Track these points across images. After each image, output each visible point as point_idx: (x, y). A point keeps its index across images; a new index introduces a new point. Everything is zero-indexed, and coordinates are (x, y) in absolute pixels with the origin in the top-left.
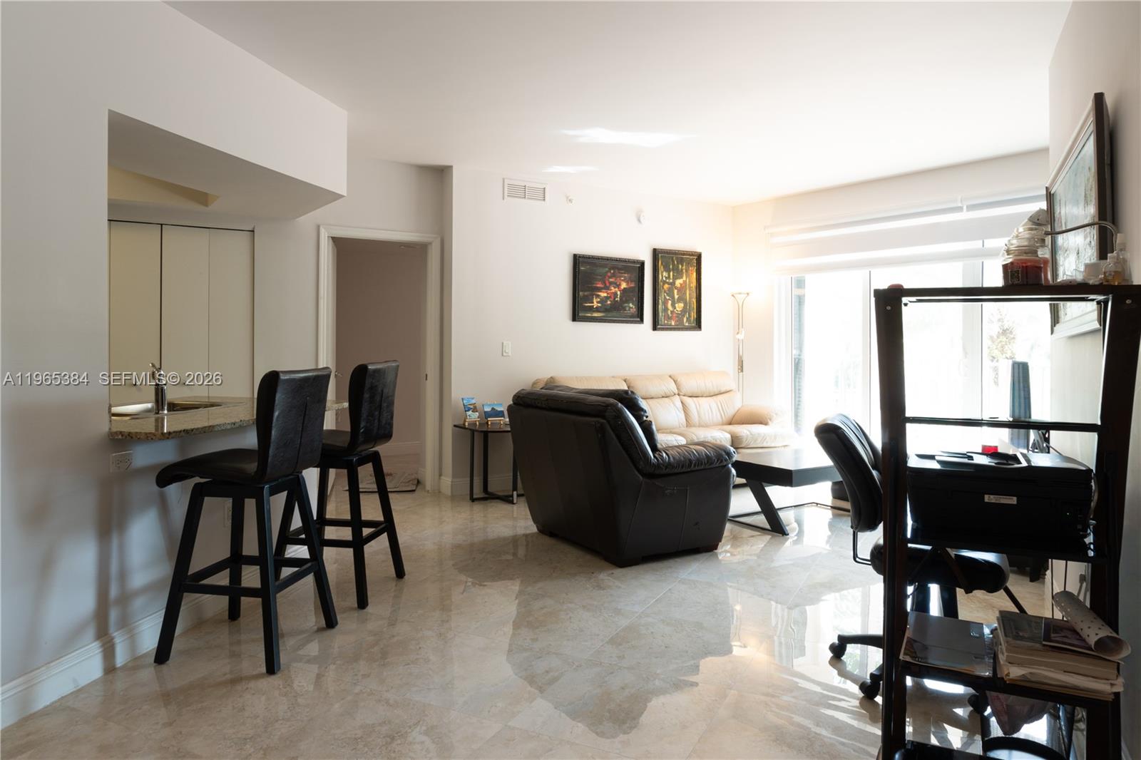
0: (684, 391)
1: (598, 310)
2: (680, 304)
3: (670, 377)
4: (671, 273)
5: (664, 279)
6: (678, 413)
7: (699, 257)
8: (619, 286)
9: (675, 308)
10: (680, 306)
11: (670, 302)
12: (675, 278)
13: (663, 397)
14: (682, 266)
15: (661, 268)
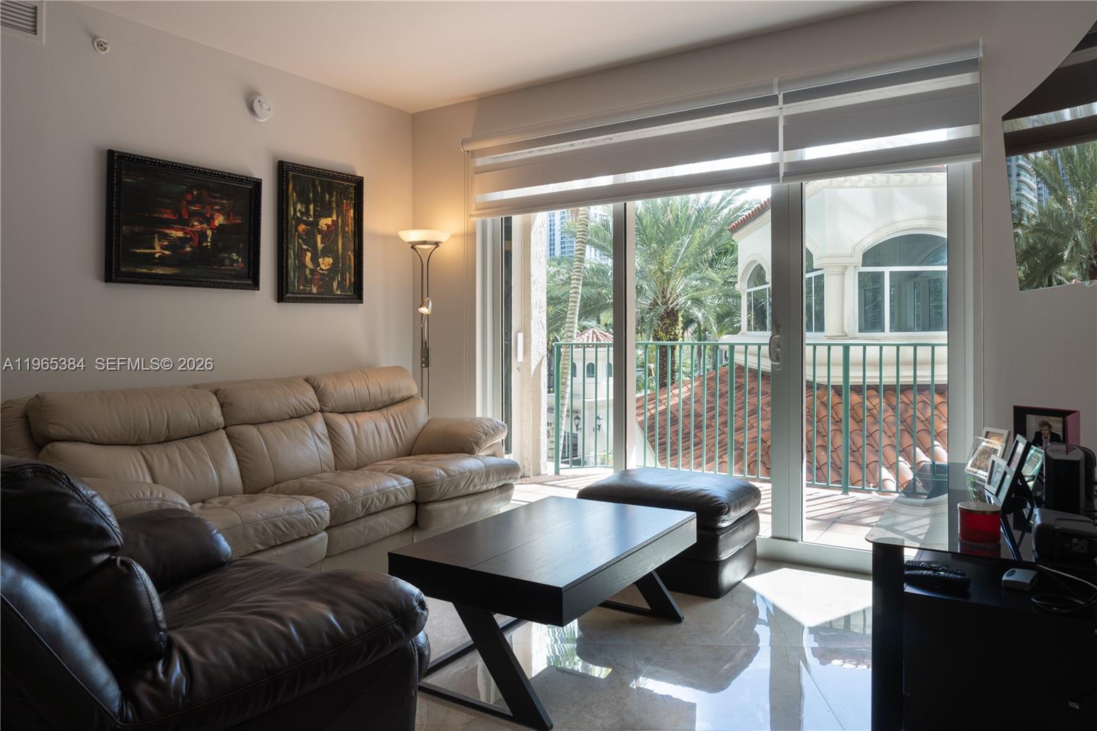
0: (331, 404)
1: (163, 261)
2: (327, 259)
3: (307, 380)
4: (312, 207)
5: (298, 215)
6: (320, 444)
7: (359, 183)
8: (210, 220)
9: (318, 265)
10: (326, 263)
11: (309, 254)
12: (318, 216)
13: (291, 418)
14: (331, 196)
15: (293, 196)
